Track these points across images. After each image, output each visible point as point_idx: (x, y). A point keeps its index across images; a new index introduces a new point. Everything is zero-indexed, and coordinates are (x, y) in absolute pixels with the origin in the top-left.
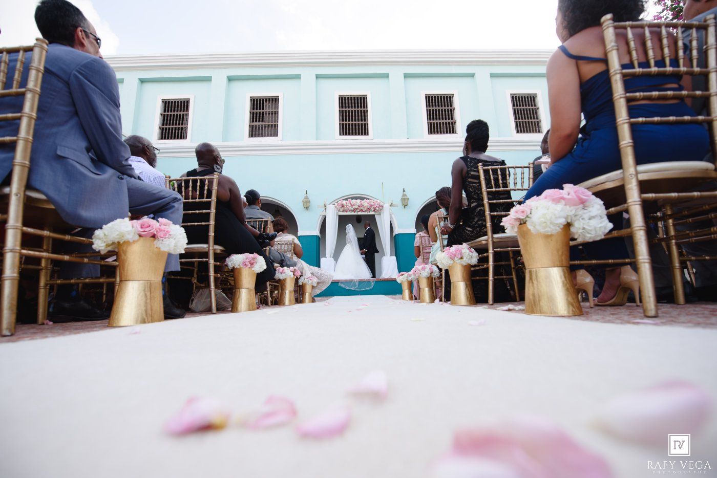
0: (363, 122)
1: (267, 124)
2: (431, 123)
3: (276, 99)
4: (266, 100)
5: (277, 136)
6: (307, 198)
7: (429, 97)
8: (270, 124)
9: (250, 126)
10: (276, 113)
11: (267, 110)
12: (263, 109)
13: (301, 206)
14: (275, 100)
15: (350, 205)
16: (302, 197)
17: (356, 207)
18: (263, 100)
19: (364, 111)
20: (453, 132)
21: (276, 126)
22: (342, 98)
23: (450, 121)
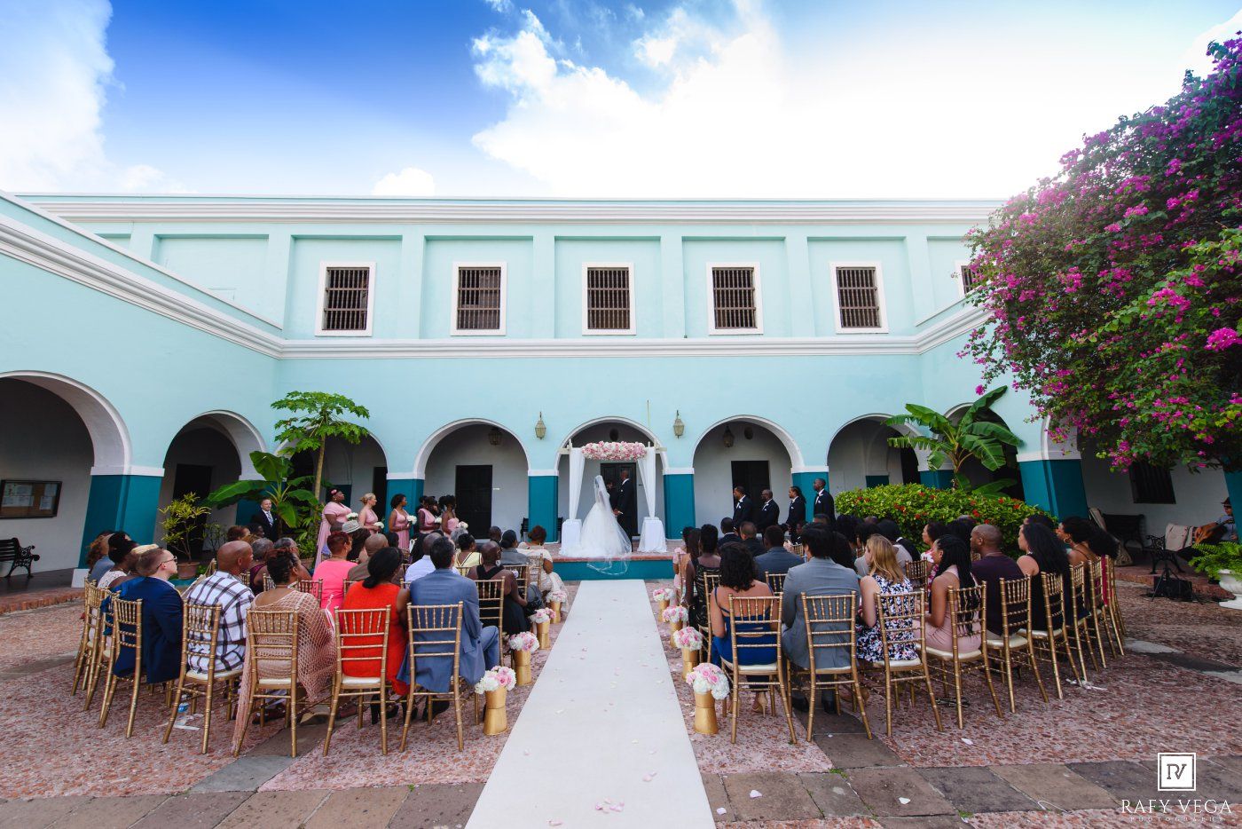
0: (623, 309)
1: (484, 309)
2: (719, 311)
3: (496, 271)
4: (482, 272)
5: (498, 327)
6: (541, 423)
7: (718, 272)
8: (488, 309)
9: (459, 311)
10: (497, 293)
11: (484, 289)
12: (478, 287)
13: (533, 434)
14: (495, 273)
15: (602, 450)
16: (534, 423)
17: (611, 453)
18: (478, 271)
19: (624, 291)
20: (751, 325)
21: (497, 313)
22: (592, 272)
23: (748, 308)
